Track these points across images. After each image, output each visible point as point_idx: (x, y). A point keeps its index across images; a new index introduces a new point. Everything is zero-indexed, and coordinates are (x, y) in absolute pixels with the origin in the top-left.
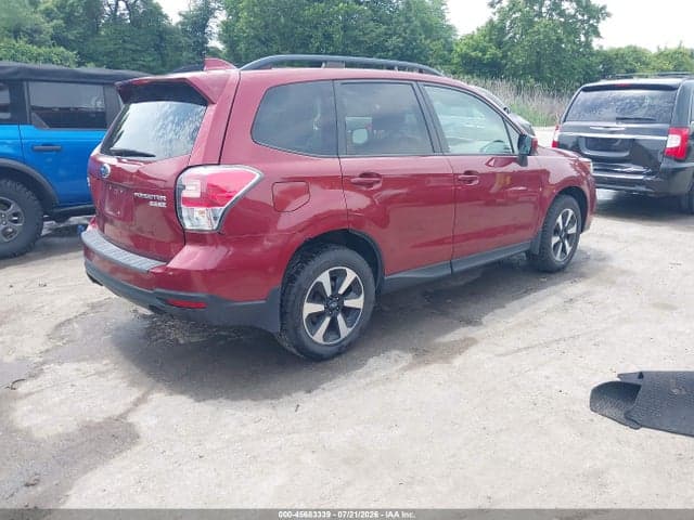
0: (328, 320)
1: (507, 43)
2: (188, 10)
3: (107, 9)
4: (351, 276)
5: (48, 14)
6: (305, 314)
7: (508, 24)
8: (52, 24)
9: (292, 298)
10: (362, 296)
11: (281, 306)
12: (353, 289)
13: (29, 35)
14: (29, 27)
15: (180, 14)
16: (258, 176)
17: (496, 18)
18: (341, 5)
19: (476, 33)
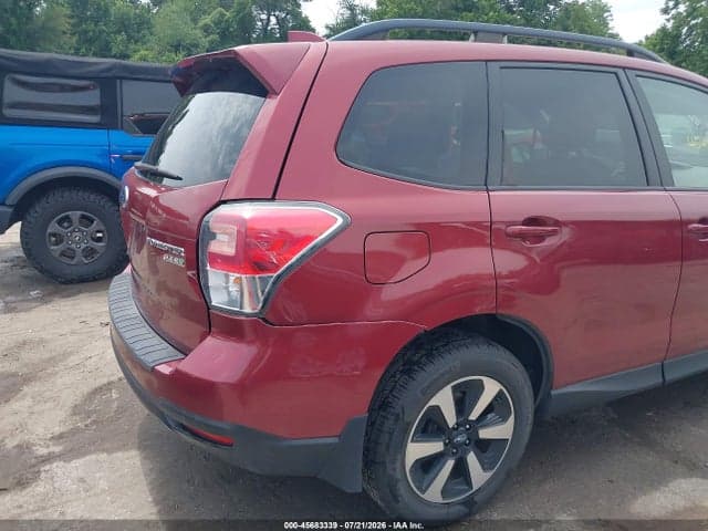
0: (450, 464)
1: (682, 52)
2: (334, 23)
3: (260, 23)
4: (491, 388)
5: (206, 30)
6: (410, 461)
7: (684, 31)
8: (208, 39)
9: (385, 438)
10: (512, 419)
11: (367, 450)
12: (496, 408)
13: (188, 49)
14: (188, 42)
15: (327, 27)
16: (340, 221)
17: (669, 25)
18: (491, 14)
19: (644, 40)
